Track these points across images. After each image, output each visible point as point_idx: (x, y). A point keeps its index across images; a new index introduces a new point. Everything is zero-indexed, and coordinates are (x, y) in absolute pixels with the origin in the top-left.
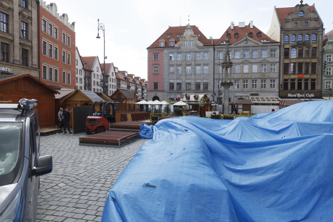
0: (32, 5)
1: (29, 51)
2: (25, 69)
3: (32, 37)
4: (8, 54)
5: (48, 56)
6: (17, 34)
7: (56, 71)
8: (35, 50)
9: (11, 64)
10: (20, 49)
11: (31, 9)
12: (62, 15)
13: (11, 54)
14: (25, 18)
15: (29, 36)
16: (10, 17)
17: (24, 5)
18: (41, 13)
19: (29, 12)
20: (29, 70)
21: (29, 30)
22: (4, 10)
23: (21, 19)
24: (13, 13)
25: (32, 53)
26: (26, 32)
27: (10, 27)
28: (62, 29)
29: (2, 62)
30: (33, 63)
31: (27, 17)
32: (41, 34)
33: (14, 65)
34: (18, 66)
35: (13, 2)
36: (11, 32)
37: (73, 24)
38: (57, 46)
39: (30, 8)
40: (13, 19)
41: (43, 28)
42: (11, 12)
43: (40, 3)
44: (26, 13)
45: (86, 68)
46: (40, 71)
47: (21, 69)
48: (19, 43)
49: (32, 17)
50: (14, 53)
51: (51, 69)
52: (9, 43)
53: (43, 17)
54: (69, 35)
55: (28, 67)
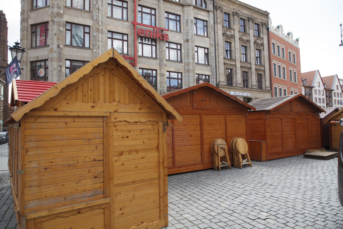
0: (264, 33)
1: (263, 75)
2: (261, 92)
3: (264, 62)
4: (247, 80)
5: (278, 77)
6: (253, 62)
7: (285, 90)
8: (267, 73)
9: (250, 89)
10: (256, 75)
11: (263, 36)
12: (287, 34)
13: (250, 80)
14: (259, 46)
15: (262, 61)
16: (248, 48)
17: (257, 34)
18: (270, 37)
19: (261, 40)
20: (263, 93)
21: (262, 56)
22: (244, 43)
23: (256, 48)
24: (250, 44)
25: (265, 77)
26: (259, 58)
27: (248, 57)
28: (288, 48)
29: (244, 89)
30: (266, 86)
31: (260, 44)
32: (271, 57)
33: (252, 90)
34: (255, 90)
35: (249, 34)
36: (249, 61)
37: (297, 40)
38: (284, 66)
39: (261, 35)
40: (250, 49)
41: (272, 52)
42: (248, 44)
43: (269, 29)
44: (259, 41)
45: (306, 85)
46: (272, 93)
47: (258, 92)
48: (255, 69)
49: (263, 43)
50: (251, 79)
51: (280, 89)
52: (248, 71)
53: (272, 41)
54: (294, 53)
55: (263, 91)
